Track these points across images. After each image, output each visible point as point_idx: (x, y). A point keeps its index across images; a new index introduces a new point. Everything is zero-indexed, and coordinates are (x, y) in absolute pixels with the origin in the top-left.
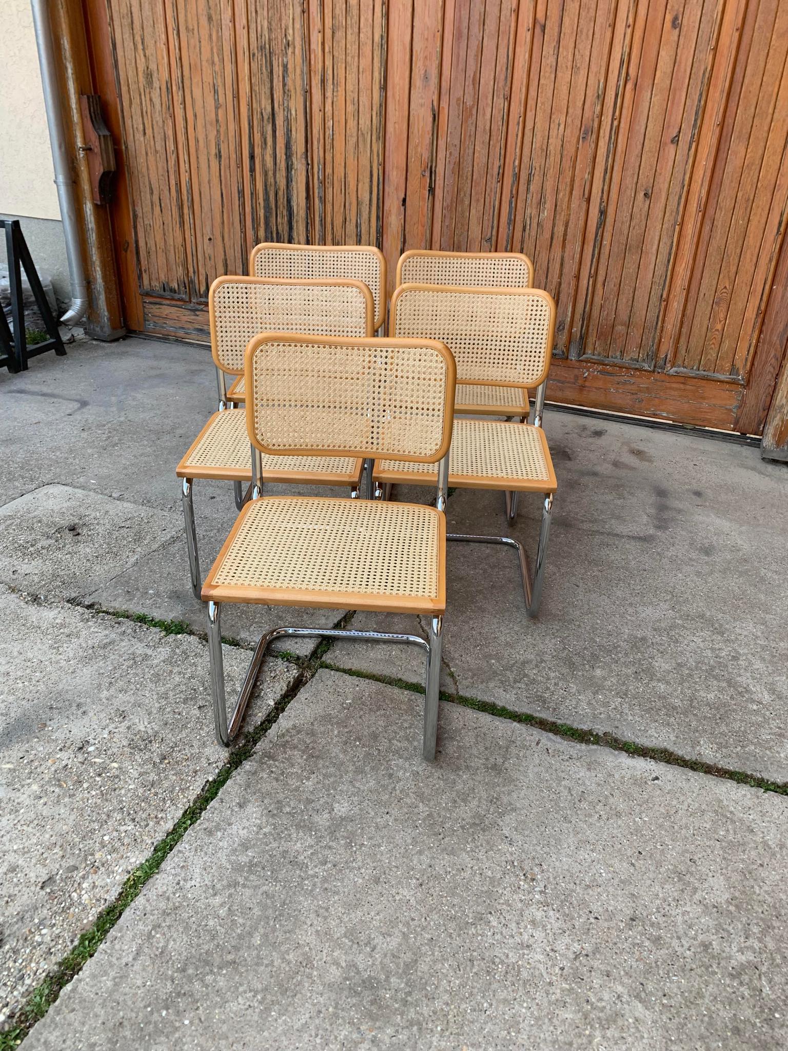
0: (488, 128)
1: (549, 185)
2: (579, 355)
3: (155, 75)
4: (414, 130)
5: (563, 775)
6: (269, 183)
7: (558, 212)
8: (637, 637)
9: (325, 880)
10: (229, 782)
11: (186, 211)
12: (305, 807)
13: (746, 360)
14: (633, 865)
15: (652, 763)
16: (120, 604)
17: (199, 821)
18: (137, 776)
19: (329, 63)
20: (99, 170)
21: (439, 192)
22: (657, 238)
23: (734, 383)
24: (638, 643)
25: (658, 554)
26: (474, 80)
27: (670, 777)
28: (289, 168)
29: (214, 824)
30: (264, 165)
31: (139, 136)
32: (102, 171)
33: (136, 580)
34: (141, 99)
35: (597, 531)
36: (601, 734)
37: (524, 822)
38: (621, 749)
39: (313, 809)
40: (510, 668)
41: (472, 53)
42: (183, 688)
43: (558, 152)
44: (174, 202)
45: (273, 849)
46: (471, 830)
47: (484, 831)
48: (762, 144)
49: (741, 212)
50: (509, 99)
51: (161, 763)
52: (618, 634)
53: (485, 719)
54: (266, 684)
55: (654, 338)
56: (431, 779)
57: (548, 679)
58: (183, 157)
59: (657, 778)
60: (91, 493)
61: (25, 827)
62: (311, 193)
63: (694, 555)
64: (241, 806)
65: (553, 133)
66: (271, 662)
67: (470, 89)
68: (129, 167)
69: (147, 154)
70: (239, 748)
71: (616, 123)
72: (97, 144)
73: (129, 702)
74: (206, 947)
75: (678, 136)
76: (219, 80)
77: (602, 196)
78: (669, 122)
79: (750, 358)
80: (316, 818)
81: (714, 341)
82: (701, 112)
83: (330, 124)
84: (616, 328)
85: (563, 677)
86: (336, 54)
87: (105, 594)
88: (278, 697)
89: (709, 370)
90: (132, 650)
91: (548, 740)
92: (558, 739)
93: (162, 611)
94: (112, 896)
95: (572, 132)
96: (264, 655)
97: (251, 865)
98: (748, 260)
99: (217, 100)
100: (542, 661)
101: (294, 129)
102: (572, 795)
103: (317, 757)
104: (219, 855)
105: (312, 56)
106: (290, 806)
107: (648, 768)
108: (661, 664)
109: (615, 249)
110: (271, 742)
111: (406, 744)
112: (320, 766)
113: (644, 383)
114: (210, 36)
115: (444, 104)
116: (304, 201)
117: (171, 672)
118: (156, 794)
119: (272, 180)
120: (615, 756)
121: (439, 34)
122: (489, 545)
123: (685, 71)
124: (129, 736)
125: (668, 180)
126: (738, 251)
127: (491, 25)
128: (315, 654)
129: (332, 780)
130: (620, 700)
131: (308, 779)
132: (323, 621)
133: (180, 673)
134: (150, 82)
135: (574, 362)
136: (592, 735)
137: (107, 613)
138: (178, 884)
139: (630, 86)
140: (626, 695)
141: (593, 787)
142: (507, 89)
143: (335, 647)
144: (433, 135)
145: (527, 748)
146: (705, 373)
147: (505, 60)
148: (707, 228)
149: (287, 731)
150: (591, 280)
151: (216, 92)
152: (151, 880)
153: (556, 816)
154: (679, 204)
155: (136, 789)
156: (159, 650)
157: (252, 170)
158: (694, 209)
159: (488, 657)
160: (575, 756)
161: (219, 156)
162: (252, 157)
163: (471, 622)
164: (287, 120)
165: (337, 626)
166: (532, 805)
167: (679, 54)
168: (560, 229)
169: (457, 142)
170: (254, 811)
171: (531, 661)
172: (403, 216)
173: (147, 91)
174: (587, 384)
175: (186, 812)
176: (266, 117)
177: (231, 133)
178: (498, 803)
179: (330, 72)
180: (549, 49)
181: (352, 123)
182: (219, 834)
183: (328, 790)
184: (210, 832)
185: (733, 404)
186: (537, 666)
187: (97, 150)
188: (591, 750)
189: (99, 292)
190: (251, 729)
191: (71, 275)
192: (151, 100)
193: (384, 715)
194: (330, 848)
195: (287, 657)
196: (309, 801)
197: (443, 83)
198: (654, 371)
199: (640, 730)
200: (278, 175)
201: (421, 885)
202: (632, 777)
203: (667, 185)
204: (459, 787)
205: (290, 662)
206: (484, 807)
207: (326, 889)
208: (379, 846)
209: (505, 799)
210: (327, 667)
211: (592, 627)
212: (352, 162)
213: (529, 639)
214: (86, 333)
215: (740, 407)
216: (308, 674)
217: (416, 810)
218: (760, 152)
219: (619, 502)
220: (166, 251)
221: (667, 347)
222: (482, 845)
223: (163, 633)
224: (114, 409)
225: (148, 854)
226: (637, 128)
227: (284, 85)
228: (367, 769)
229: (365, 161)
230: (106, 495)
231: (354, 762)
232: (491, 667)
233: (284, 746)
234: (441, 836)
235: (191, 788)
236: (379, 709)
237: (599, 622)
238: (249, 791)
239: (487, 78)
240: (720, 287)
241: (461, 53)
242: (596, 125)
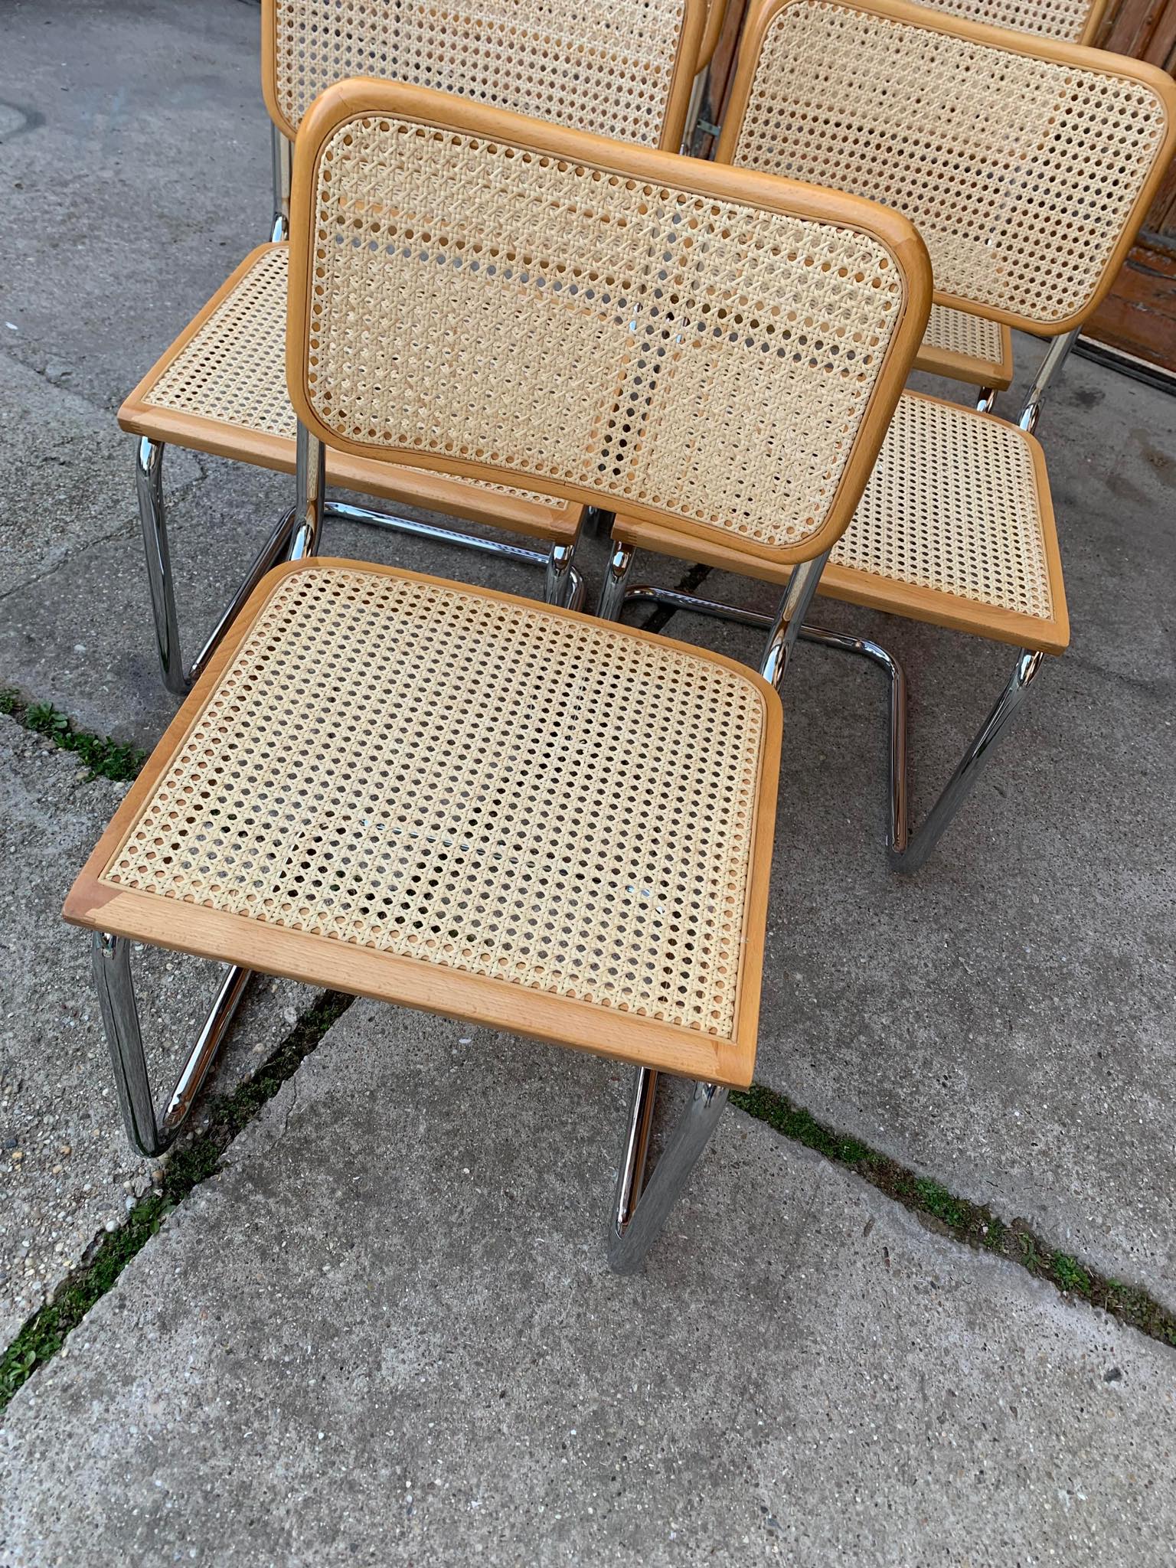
5: (912, 1333)
8: (1110, 956)
10: (151, 1246)
12: (315, 1349)
15: (1111, 1327)
17: (55, 1360)
24: (1111, 973)
27: (1144, 1375)
29: (90, 1375)
33: (55, 609)
36: (1007, 1221)
37: (807, 1466)
38: (1047, 1274)
39: (332, 1355)
40: (832, 1002)
45: (216, 1475)
46: (687, 1476)
47: (715, 1485)
52: (1074, 941)
53: (761, 1137)
56: (616, 1305)
57: (912, 1046)
59: (1115, 1375)
64: (164, 1324)
70: (194, 1142)
80: (337, 1389)
85: (943, 1047)
88: (309, 1001)
91: (891, 1222)
92: (913, 1222)
93: (93, 707)
97: (156, 1520)
100: (905, 993)
102: (925, 1399)
104: (83, 1476)
106: (279, 1340)
107: (1100, 1341)
108: (1155, 1041)
110: (269, 1136)
111: (573, 1189)
112: (371, 1225)
122: (831, 652)
129: (390, 1271)
130: (1057, 1127)
131: (336, 1261)
136: (987, 1219)
140: (1072, 1115)
141: (976, 1382)
145: (837, 1237)
149: (313, 1108)
153: (884, 1458)
156: (65, 818)
159: (788, 962)
160: (944, 1281)
166: (835, 1416)
170: (192, 1345)
171: (881, 989)
175: (31, 1322)
178: (760, 1398)
182: (97, 1407)
183: (376, 1304)
184: (75, 1401)
186: (891, 1002)
188: (982, 1266)
190: (231, 1090)
193: (537, 1095)
194: (352, 1487)
196: (328, 1332)
199: (1092, 1225)
202: (1064, 1361)
204: (677, 1336)
206: (725, 1406)
208: (469, 1496)
209: (775, 1388)
211: (1020, 912)
213: (884, 926)
217: (569, 1395)
219: (1111, 583)
222: (705, 1528)
223: (83, 773)
224: (96, 146)
228: (477, 1250)
230: (31, 366)
231: (450, 1225)
232: (792, 994)
233: (296, 1153)
234: (615, 1486)
235: (58, 1248)
236: (529, 1075)
237: (1036, 900)
238: (192, 1280)
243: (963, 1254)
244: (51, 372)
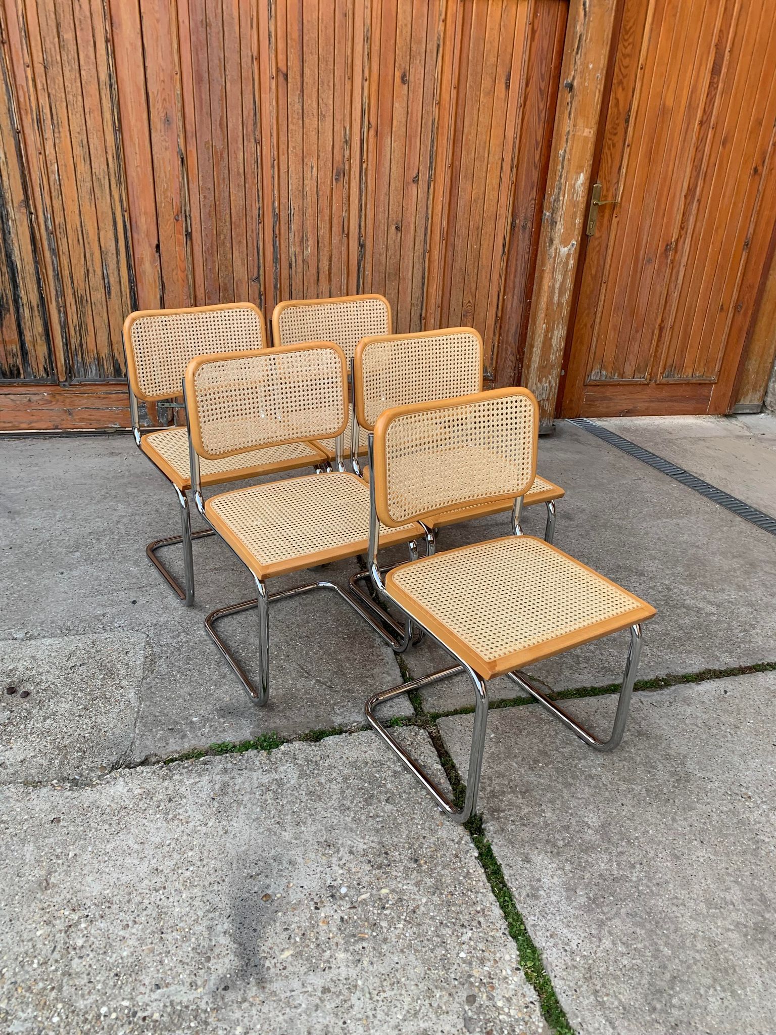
0: (241, 171)
1: (309, 224)
4: (160, 174)
5: (681, 717)
7: (321, 248)
9: (649, 878)
10: (494, 849)
12: (569, 834)
13: (492, 359)
15: (712, 682)
16: (178, 746)
17: (514, 893)
18: (416, 889)
19: (44, 101)
21: (196, 236)
22: (411, 265)
26: (221, 124)
27: (730, 687)
28: (5, 219)
29: (528, 887)
33: (164, 714)
36: (665, 677)
37: (699, 762)
38: (687, 681)
39: (575, 831)
41: (216, 96)
42: (350, 792)
43: (315, 192)
45: (591, 879)
47: (689, 782)
48: (483, 182)
49: (474, 239)
50: (261, 144)
51: (419, 865)
53: (592, 701)
56: (617, 764)
59: (726, 692)
64: (527, 861)
65: (308, 175)
67: (217, 134)
71: (364, 166)
73: (320, 831)
77: (360, 231)
78: (409, 164)
79: (495, 357)
82: (434, 156)
83: (54, 168)
86: (52, 91)
87: (147, 743)
88: (436, 759)
90: (255, 782)
93: (232, 733)
95: (325, 174)
97: (593, 900)
98: (484, 277)
102: (701, 728)
104: (563, 909)
106: (558, 839)
107: (714, 687)
109: (376, 277)
111: (570, 747)
112: (538, 796)
115: (192, 148)
116: (31, 254)
117: (320, 783)
118: (451, 893)
120: (690, 688)
121: (178, 76)
123: (417, 121)
124: (361, 859)
125: (414, 214)
126: (476, 271)
127: (233, 72)
128: (417, 709)
129: (558, 802)
131: (543, 811)
133: (330, 781)
136: (661, 680)
137: (178, 759)
138: (566, 950)
139: (372, 133)
141: (705, 716)
142: (257, 134)
143: (424, 697)
144: (183, 178)
145: (638, 709)
147: (252, 106)
148: (450, 253)
152: (545, 963)
153: (710, 747)
154: (425, 237)
155: (430, 900)
156: (281, 769)
158: (438, 239)
160: (671, 700)
165: (405, 680)
166: (690, 747)
167: (410, 107)
168: (325, 264)
169: (210, 186)
170: (541, 859)
172: (158, 263)
175: (494, 892)
178: (672, 757)
180: (294, 98)
181: (83, 168)
184: (534, 896)
193: (529, 734)
194: (622, 853)
195: (400, 722)
196: (566, 828)
197: (188, 127)
199: (681, 663)
201: (702, 842)
202: (714, 697)
203: (413, 219)
204: (638, 759)
205: (408, 725)
206: (668, 765)
207: (658, 884)
208: (647, 832)
210: (439, 716)
212: (88, 209)
216: (433, 729)
217: (635, 792)
218: (483, 189)
222: (699, 793)
223: (264, 753)
226: (384, 170)
228: (570, 780)
229: (104, 205)
230: (6, 639)
231: (556, 780)
233: (494, 796)
234: (671, 801)
235: (471, 871)
236: (520, 731)
238: (517, 846)
239: (234, 122)
240: (466, 302)
241: (203, 96)
242: (347, 167)
243: (666, 691)
244: (18, 636)
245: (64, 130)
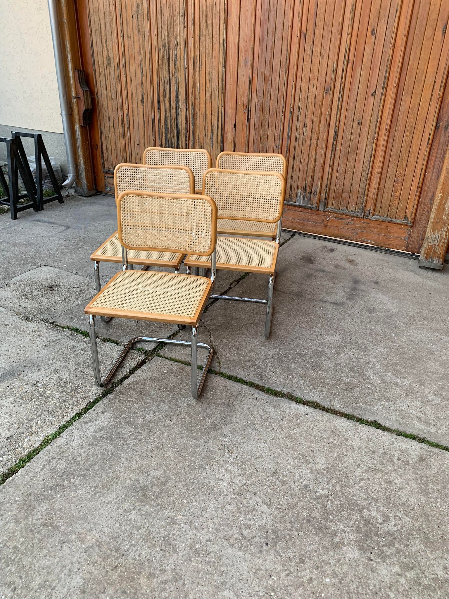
0: (277, 87)
1: (309, 117)
2: (324, 209)
3: (112, 59)
4: (240, 88)
5: (260, 410)
6: (167, 116)
7: (313, 132)
8: (319, 351)
9: (134, 446)
10: (100, 403)
11: (126, 130)
12: (132, 415)
13: (412, 213)
14: (282, 450)
15: (307, 408)
16: (66, 323)
17: (82, 418)
18: (58, 397)
19: (197, 54)
20: (83, 109)
21: (252, 121)
22: (365, 146)
23: (406, 225)
24: (318, 353)
25: (344, 311)
26: (270, 62)
27: (314, 414)
28: (177, 108)
29: (89, 419)
30: (165, 106)
31: (104, 91)
32: (84, 109)
33: (77, 312)
34: (105, 72)
35: (315, 299)
36: (285, 393)
37: (235, 428)
38: (294, 400)
39: (136, 416)
40: (249, 361)
41: (269, 48)
42: (88, 361)
43: (313, 100)
44: (120, 125)
45: (113, 432)
47: (214, 431)
48: (419, 97)
49: (408, 133)
50: (288, 73)
51: (70, 392)
52: (309, 348)
53: (230, 383)
54: (127, 362)
55: (363, 200)
56: (195, 407)
58: (125, 102)
59: (307, 414)
60: (63, 271)
61: (4, 415)
62: (188, 121)
63: (363, 313)
64: (102, 413)
65: (311, 90)
66: (132, 352)
67: (268, 67)
68: (98, 106)
69: (107, 100)
70: (108, 388)
71: (342, 85)
72: (82, 95)
73: (61, 366)
74: (74, 468)
75: (375, 92)
76: (143, 62)
77: (336, 124)
78: (370, 84)
79: (414, 212)
80: (137, 420)
81: (395, 202)
82: (387, 79)
83: (198, 85)
84: (343, 194)
85: (275, 367)
86: (201, 49)
87: (60, 318)
88: (132, 367)
89: (392, 218)
90: (68, 343)
91: (258, 394)
92: (263, 394)
93: (85, 327)
94: (36, 445)
95: (320, 90)
96: (129, 349)
97: (101, 438)
98: (412, 158)
99: (142, 73)
100: (266, 359)
101: (180, 87)
102: (262, 419)
103: (144, 395)
104: (88, 432)
105: (189, 50)
106: (125, 414)
107: (304, 410)
108: (327, 364)
109: (343, 152)
110: (123, 387)
112: (144, 398)
113: (358, 224)
114: (139, 39)
115: (255, 75)
116: (185, 124)
117: (84, 354)
118: (65, 405)
119: (169, 114)
120: (289, 403)
121: (252, 39)
123: (378, 58)
124: (58, 380)
125: (370, 116)
126: (407, 154)
127: (279, 34)
128: (155, 350)
129: (148, 405)
130: (300, 378)
131: (137, 403)
132: (162, 335)
133: (88, 355)
134: (109, 64)
135: (322, 212)
136: (281, 393)
137: (60, 327)
138: (67, 442)
139: (350, 66)
140: (304, 376)
141: (274, 416)
142: (287, 67)
143: (166, 347)
144: (249, 91)
145: (245, 396)
146: (391, 219)
147: (286, 52)
148: (390, 141)
149: (133, 383)
150: (330, 168)
151: (141, 68)
152: (55, 440)
153: (252, 427)
154: (376, 128)
155: (56, 403)
156: (80, 344)
157: (159, 108)
158: (384, 131)
159: (239, 355)
160: (269, 402)
161: (143, 101)
162: (159, 102)
163: (236, 339)
164: (176, 83)
165: (169, 338)
166: (241, 421)
167: (375, 49)
168: (314, 141)
169: (262, 95)
170: (108, 415)
171: (261, 358)
172: (234, 133)
173: (108, 68)
174: (328, 224)
175: (77, 414)
176: (166, 81)
177: (149, 90)
178: (225, 419)
179: (198, 58)
180: (308, 47)
181: (209, 85)
182: (90, 424)
183: (146, 409)
184: (86, 423)
185: (405, 236)
186: (263, 361)
187: (82, 98)
188: (278, 400)
189: (82, 171)
190: (115, 381)
191: (68, 162)
192: (110, 72)
194: (140, 433)
195: (140, 350)
196: (135, 413)
197: (255, 64)
198: (363, 218)
199: (306, 393)
200: (172, 112)
201: (178, 451)
202: (295, 413)
203: (369, 118)
204: (208, 411)
205: (142, 353)
206: (218, 421)
207: (133, 449)
208: (163, 434)
209: (229, 418)
210: (159, 356)
211: (297, 344)
212: (209, 104)
213: (263, 349)
214: (75, 192)
215: (409, 238)
216: (149, 359)
217: (185, 420)
218: (418, 101)
219: (331, 285)
220: (116, 150)
221: (370, 205)
222: (212, 437)
223: (84, 337)
224: (82, 231)
225: (56, 429)
226: (354, 88)
227: (175, 65)
228: (166, 401)
229: (215, 104)
230: (70, 272)
231: (161, 398)
232: (240, 360)
233: (129, 389)
235: (82, 404)
236: (179, 376)
237: (301, 342)
238: (108, 407)
239: (276, 61)
240: (398, 173)
241: (263, 48)
242: (332, 86)
243: (274, 398)
244: (74, 272)
245: (203, 67)
